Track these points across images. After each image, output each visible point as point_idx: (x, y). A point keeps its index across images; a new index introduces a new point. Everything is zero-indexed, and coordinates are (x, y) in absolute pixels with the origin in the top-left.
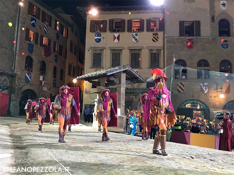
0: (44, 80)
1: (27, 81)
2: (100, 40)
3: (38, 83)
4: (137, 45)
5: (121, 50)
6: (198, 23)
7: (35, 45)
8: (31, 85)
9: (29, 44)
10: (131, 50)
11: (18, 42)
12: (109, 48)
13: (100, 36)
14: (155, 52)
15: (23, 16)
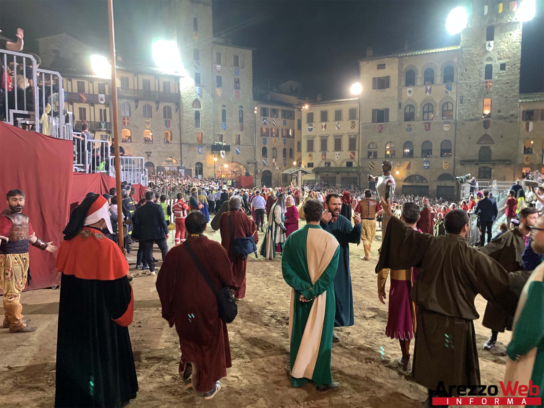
0: (276, 162)
1: (264, 165)
2: (312, 129)
3: (272, 165)
4: (339, 132)
5: (327, 137)
6: (387, 110)
7: (267, 138)
8: (268, 167)
9: (264, 138)
10: (334, 136)
11: (256, 139)
12: (319, 135)
13: (312, 126)
14: (352, 137)
15: (258, 119)
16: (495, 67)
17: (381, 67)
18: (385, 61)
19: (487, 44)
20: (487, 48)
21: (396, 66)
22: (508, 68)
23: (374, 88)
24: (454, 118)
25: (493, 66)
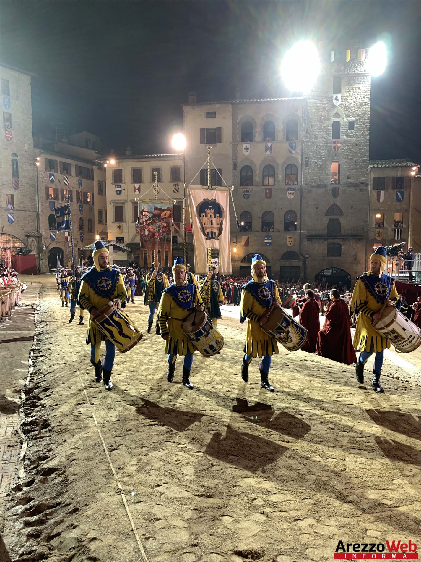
0: (69, 235)
1: (52, 239)
3: (64, 240)
6: (219, 171)
7: (56, 202)
8: (57, 242)
9: (50, 202)
11: (40, 203)
12: (130, 200)
13: (121, 188)
15: (41, 175)
16: (343, 125)
17: (211, 115)
18: (216, 107)
19: (334, 97)
20: (335, 102)
21: (229, 115)
22: (357, 128)
23: (202, 142)
24: (299, 184)
25: (341, 124)
